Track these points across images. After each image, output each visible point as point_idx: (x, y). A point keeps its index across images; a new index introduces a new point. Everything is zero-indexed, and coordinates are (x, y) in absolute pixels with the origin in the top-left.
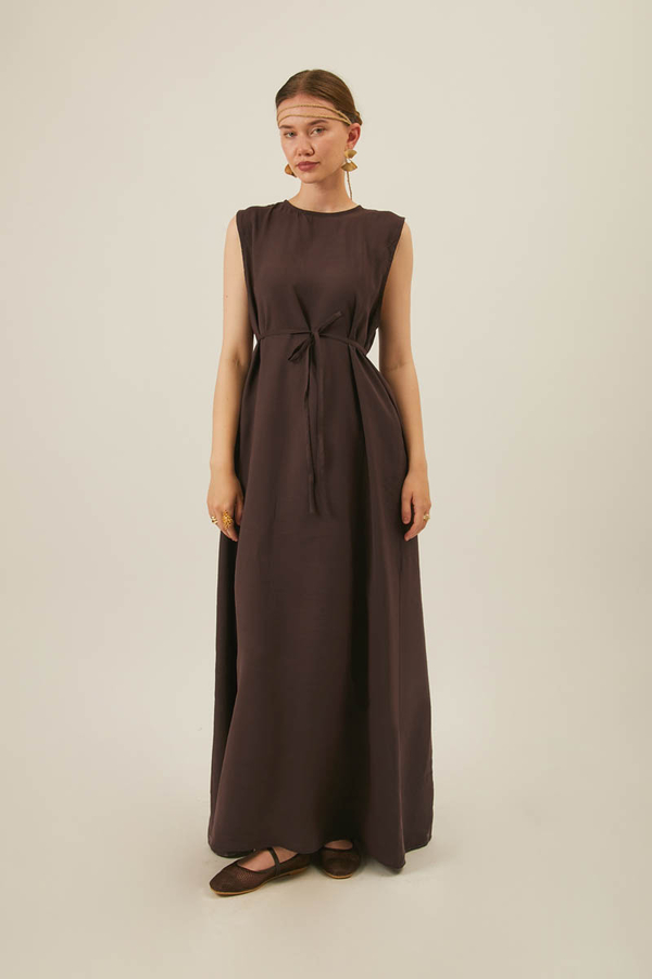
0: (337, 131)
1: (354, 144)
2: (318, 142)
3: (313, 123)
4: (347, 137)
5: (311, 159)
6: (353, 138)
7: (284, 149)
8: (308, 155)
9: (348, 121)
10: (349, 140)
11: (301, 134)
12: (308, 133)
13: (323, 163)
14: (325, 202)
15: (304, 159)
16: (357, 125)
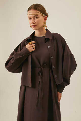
0: (41, 18)
1: (46, 21)
2: (36, 20)
3: (35, 16)
4: (44, 19)
5: (35, 25)
6: (45, 19)
7: (29, 22)
8: (34, 23)
9: (44, 15)
11: (32, 19)
12: (34, 19)
13: (38, 25)
14: (41, 34)
15: (33, 24)
16: (46, 16)
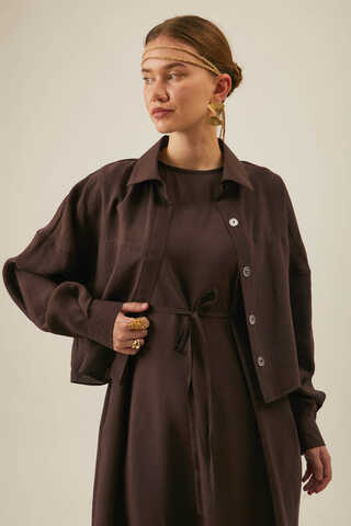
2: (174, 88)
8: (161, 100)
10: (216, 92)
11: (157, 79)
15: (158, 104)
16: (226, 76)
